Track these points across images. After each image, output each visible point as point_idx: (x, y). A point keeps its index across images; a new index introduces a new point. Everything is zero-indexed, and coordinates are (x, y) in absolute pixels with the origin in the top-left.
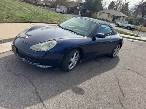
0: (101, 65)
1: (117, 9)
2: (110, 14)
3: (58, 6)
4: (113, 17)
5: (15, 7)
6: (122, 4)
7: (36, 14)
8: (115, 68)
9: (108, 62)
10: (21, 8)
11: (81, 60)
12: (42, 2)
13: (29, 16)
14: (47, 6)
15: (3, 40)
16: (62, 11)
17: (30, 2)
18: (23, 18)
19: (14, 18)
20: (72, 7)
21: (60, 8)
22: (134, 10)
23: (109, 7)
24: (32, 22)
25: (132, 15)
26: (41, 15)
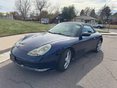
0: (90, 60)
1: (87, 15)
2: (82, 19)
3: (42, 19)
4: (85, 21)
5: (9, 24)
6: (90, 11)
7: (26, 27)
8: (103, 61)
9: (95, 56)
10: (14, 24)
11: (73, 58)
12: (29, 18)
13: (21, 29)
14: (33, 20)
15: (1, 51)
16: (45, 22)
17: (20, 19)
18: (16, 31)
19: (9, 32)
20: (53, 18)
21: (43, 20)
22: (100, 14)
23: (80, 14)
24: (24, 33)
25: (99, 17)
26: (31, 27)
